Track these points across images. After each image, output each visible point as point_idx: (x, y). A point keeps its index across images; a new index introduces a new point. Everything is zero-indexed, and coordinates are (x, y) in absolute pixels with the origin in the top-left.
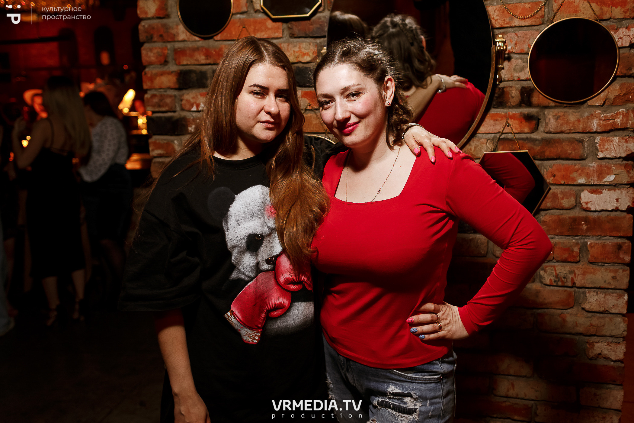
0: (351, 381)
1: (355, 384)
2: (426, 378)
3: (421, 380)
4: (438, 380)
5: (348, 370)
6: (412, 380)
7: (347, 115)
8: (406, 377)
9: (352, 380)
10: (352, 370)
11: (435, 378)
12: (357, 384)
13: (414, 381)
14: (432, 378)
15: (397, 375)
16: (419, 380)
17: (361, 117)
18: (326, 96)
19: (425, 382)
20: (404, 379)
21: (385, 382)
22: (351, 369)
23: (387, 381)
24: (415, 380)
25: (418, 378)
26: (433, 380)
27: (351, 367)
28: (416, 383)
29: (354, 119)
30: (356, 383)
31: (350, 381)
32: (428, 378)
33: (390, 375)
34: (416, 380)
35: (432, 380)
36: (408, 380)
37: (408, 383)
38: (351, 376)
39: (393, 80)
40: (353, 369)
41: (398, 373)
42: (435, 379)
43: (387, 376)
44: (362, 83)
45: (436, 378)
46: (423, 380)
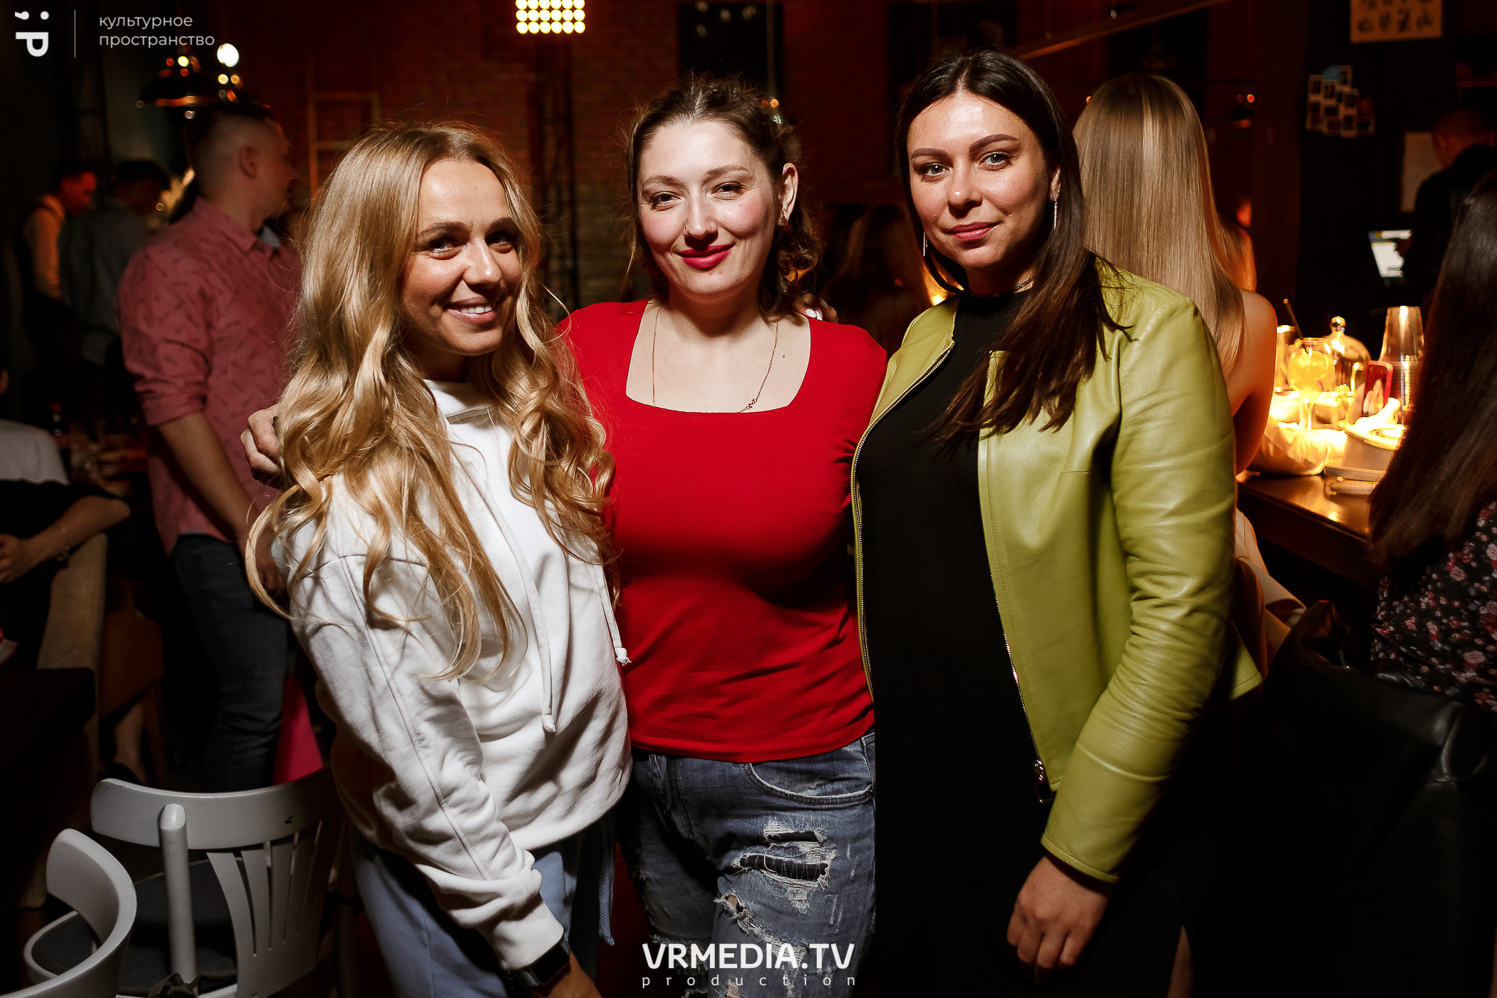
0: (682, 829)
1: (693, 835)
2: (841, 799)
3: (832, 804)
4: (866, 798)
5: (674, 806)
6: (814, 804)
7: (712, 227)
8: (802, 801)
9: (684, 827)
10: (684, 806)
11: (859, 795)
12: (696, 834)
13: (818, 807)
14: (855, 797)
15: (783, 798)
16: (829, 804)
17: (739, 236)
18: (669, 181)
19: (841, 806)
20: (797, 805)
21: (757, 816)
22: (683, 803)
23: (761, 812)
24: (821, 804)
25: (827, 799)
26: (857, 800)
27: (681, 799)
28: (821, 810)
29: (723, 240)
30: (694, 831)
31: (679, 828)
32: (846, 798)
33: (767, 800)
34: (823, 804)
35: (853, 801)
36: (806, 806)
37: (806, 812)
38: (682, 817)
39: (796, 174)
40: (686, 801)
41: (784, 793)
42: (862, 797)
43: (762, 802)
44: (748, 167)
45: (862, 795)
46: (836, 803)
